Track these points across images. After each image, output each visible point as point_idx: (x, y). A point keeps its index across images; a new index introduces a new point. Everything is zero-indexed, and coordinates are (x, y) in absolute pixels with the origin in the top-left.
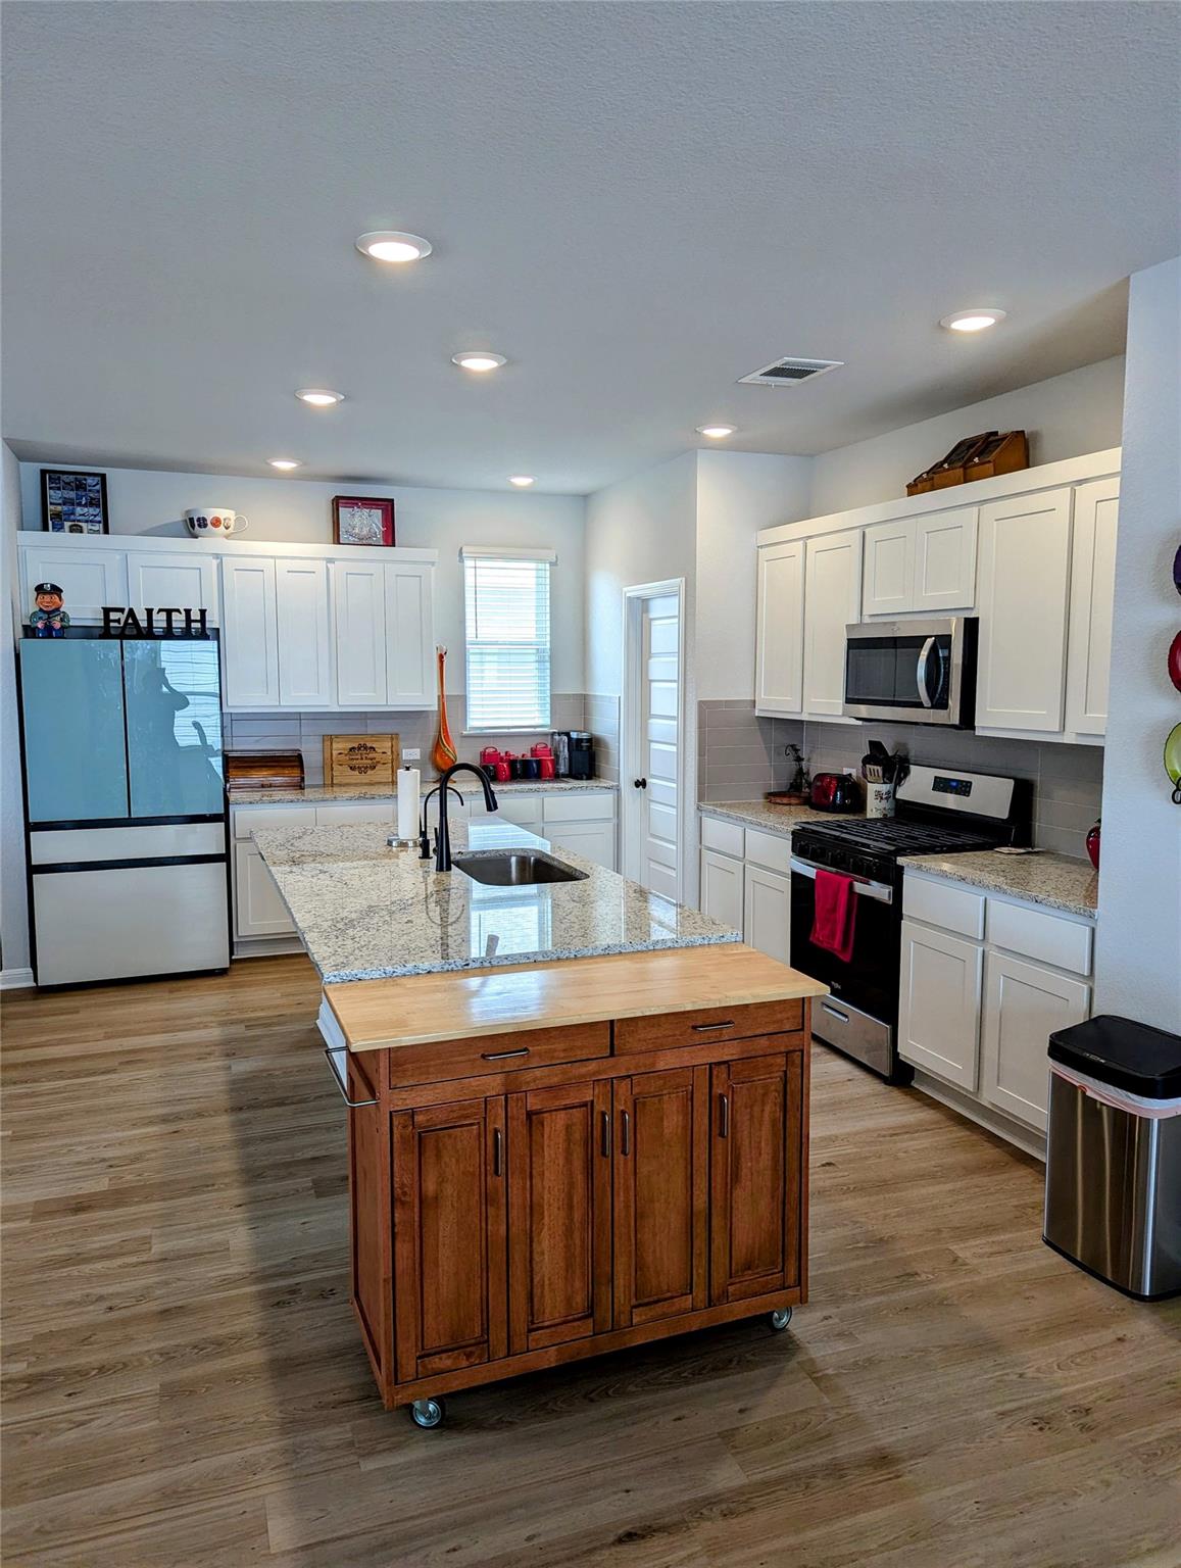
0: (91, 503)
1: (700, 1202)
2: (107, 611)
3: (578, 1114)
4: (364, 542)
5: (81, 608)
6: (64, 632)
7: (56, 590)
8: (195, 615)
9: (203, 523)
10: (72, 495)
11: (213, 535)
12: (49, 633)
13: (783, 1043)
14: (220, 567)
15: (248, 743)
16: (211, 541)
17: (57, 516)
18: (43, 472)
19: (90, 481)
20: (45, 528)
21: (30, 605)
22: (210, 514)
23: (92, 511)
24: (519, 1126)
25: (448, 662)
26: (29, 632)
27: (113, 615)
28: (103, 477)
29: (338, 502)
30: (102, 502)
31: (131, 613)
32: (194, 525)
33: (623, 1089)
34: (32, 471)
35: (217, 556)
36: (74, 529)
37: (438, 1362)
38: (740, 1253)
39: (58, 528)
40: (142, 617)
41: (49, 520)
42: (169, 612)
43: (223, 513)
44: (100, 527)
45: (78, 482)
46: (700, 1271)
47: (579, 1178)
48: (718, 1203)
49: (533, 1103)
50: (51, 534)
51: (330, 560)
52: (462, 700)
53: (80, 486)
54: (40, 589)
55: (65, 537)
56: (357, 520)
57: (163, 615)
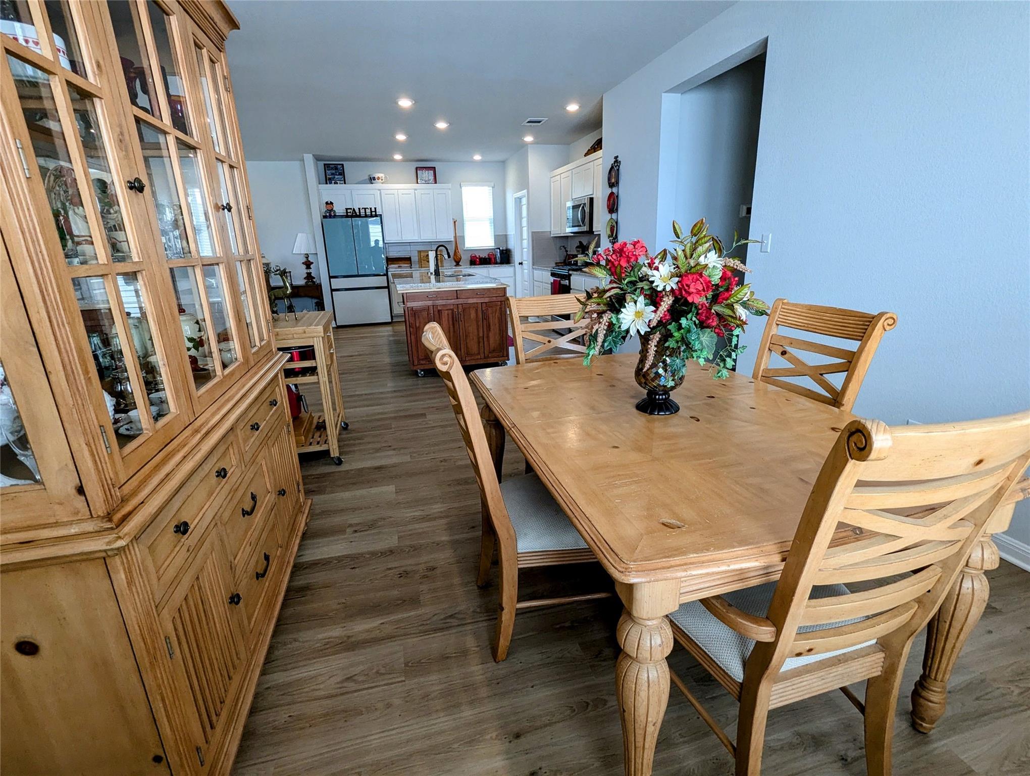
0: (340, 174)
1: (481, 335)
2: (347, 209)
3: (450, 311)
4: (427, 182)
5: (339, 209)
6: (335, 216)
7: (332, 203)
8: (373, 210)
9: (374, 179)
10: (334, 172)
11: (377, 183)
12: (330, 217)
13: (499, 299)
14: (380, 193)
15: (393, 254)
16: (377, 185)
17: (330, 179)
18: (325, 165)
19: (339, 166)
20: (327, 183)
21: (324, 209)
22: (376, 176)
23: (340, 177)
24: (436, 313)
25: (458, 224)
26: (325, 217)
27: (349, 211)
28: (343, 165)
29: (417, 169)
30: (342, 174)
31: (354, 210)
32: (372, 180)
33: (460, 306)
34: (321, 164)
35: (379, 190)
36: (336, 183)
37: (422, 362)
38: (492, 348)
39: (331, 183)
40: (357, 211)
41: (328, 181)
42: (365, 209)
43: (380, 175)
44: (343, 182)
45: (335, 167)
46: (482, 351)
47: (452, 326)
48: (485, 335)
49: (439, 308)
50: (328, 185)
51: (416, 190)
52: (463, 238)
53: (336, 169)
54: (327, 203)
55: (333, 186)
56: (424, 175)
57: (363, 210)
